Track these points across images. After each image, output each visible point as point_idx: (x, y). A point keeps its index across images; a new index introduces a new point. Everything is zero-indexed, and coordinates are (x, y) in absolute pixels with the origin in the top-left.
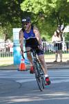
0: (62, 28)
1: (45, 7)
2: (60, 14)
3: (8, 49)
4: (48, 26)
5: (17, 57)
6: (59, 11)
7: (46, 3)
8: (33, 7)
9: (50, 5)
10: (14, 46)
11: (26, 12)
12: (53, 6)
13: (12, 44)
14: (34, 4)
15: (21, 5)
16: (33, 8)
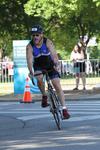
0: (85, 40)
1: (60, 10)
2: (83, 19)
3: (6, 71)
4: (64, 37)
5: (19, 82)
6: (81, 16)
7: (61, 4)
8: (43, 8)
9: (68, 6)
10: (15, 66)
11: (32, 17)
12: (72, 7)
13: (12, 63)
14: (44, 5)
15: (25, 6)
16: (42, 11)
